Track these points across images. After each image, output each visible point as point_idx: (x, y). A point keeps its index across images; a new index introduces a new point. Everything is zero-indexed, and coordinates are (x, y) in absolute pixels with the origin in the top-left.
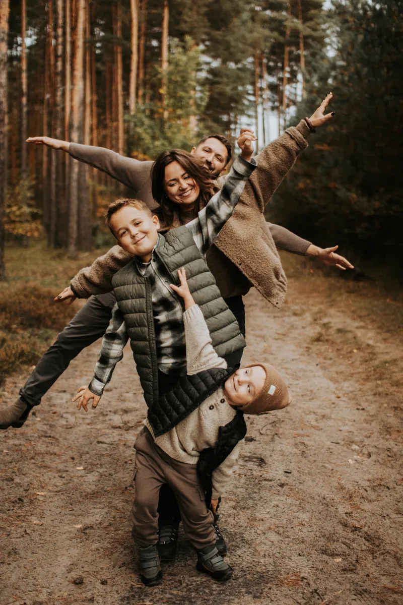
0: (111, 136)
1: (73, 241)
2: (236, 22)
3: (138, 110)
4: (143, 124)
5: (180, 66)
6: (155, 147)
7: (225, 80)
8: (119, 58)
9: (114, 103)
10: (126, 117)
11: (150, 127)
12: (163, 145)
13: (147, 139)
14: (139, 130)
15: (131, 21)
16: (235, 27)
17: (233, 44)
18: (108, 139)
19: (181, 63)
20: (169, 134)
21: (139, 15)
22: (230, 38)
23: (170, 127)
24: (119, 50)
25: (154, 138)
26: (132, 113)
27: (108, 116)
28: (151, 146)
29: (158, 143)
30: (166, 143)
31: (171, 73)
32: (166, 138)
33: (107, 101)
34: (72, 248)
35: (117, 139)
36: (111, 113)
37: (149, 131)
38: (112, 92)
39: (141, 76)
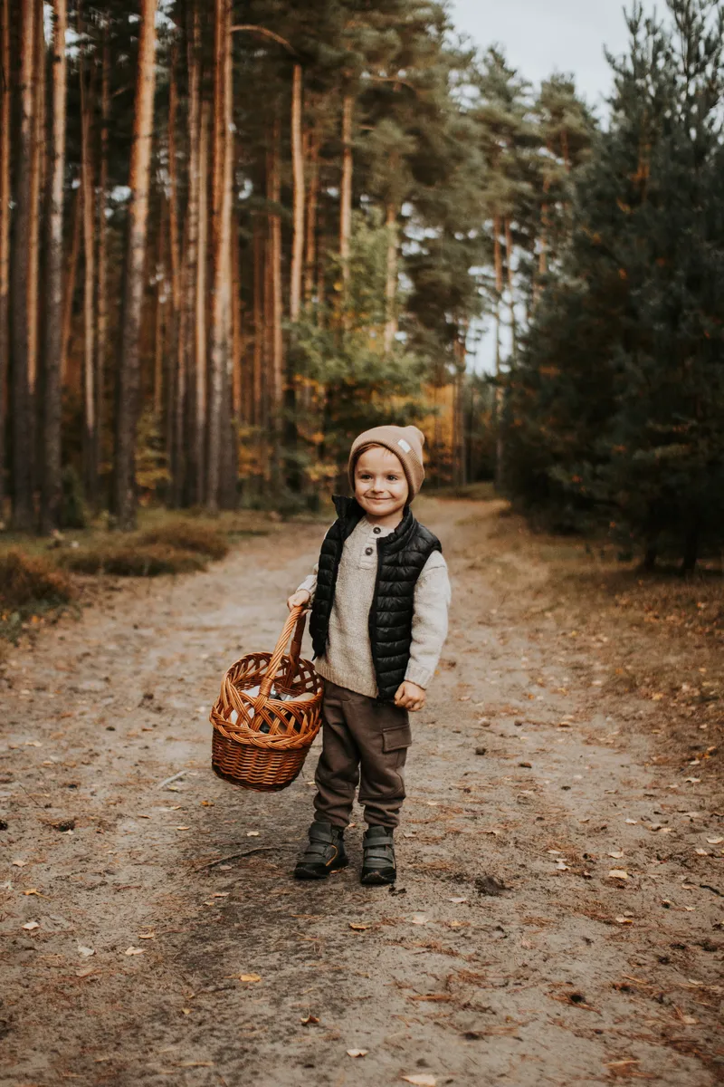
0: (262, 347)
1: (212, 494)
2: (460, 169)
3: (302, 314)
4: (309, 335)
5: (365, 251)
6: (327, 369)
7: (444, 262)
8: (276, 233)
9: (267, 296)
10: (287, 326)
11: (321, 340)
12: (339, 366)
13: (316, 357)
14: (305, 345)
15: (293, 178)
16: (456, 180)
17: (452, 207)
18: (258, 351)
19: (366, 248)
20: (348, 350)
21: (306, 169)
22: (447, 200)
23: (350, 339)
24: (276, 221)
25: (327, 354)
26: (295, 319)
27: (257, 313)
28: (321, 368)
29: (331, 363)
30: (343, 364)
31: (353, 262)
32: (342, 356)
33: (256, 292)
34: (212, 504)
35: (272, 354)
36: (262, 309)
37: (319, 345)
38: (264, 277)
39: (310, 257)
